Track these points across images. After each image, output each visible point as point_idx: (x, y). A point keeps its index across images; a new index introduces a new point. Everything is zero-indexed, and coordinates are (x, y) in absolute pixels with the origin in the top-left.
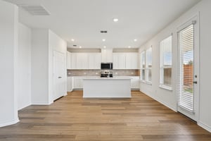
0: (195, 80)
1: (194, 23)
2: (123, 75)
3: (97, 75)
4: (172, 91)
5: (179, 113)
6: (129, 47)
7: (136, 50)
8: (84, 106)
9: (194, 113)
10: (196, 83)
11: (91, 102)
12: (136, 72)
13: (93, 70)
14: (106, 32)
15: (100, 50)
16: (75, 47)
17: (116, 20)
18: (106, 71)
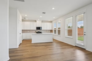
0: (85, 34)
1: (84, 13)
2: (46, 32)
3: (34, 33)
4: (72, 38)
5: (76, 46)
6: (49, 20)
7: (51, 22)
8: (36, 47)
9: (84, 46)
10: (85, 35)
11: (38, 45)
12: (51, 31)
13: (32, 30)
14: (45, 13)
15: (36, 21)
16: (25, 19)
17: (53, 8)
18: (39, 30)
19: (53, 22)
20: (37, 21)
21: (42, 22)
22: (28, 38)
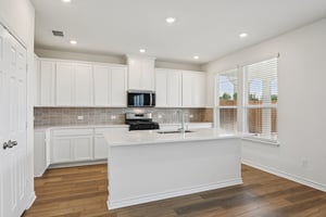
3: (115, 123)
15: (123, 60)
18: (139, 110)
19: (213, 69)
20: (131, 62)
21: (156, 66)
22: (81, 155)
